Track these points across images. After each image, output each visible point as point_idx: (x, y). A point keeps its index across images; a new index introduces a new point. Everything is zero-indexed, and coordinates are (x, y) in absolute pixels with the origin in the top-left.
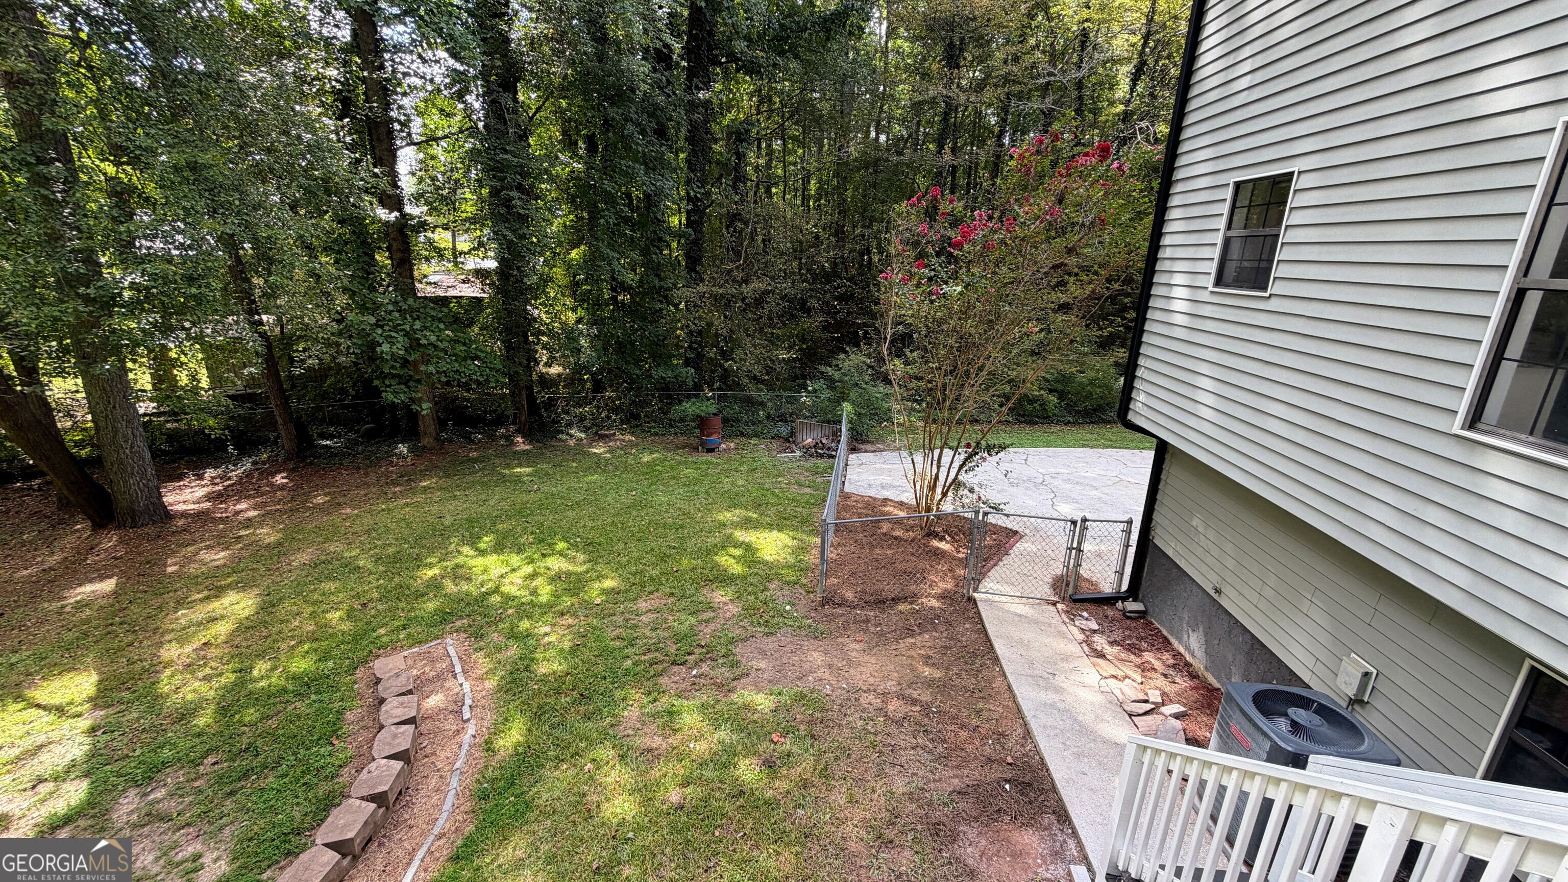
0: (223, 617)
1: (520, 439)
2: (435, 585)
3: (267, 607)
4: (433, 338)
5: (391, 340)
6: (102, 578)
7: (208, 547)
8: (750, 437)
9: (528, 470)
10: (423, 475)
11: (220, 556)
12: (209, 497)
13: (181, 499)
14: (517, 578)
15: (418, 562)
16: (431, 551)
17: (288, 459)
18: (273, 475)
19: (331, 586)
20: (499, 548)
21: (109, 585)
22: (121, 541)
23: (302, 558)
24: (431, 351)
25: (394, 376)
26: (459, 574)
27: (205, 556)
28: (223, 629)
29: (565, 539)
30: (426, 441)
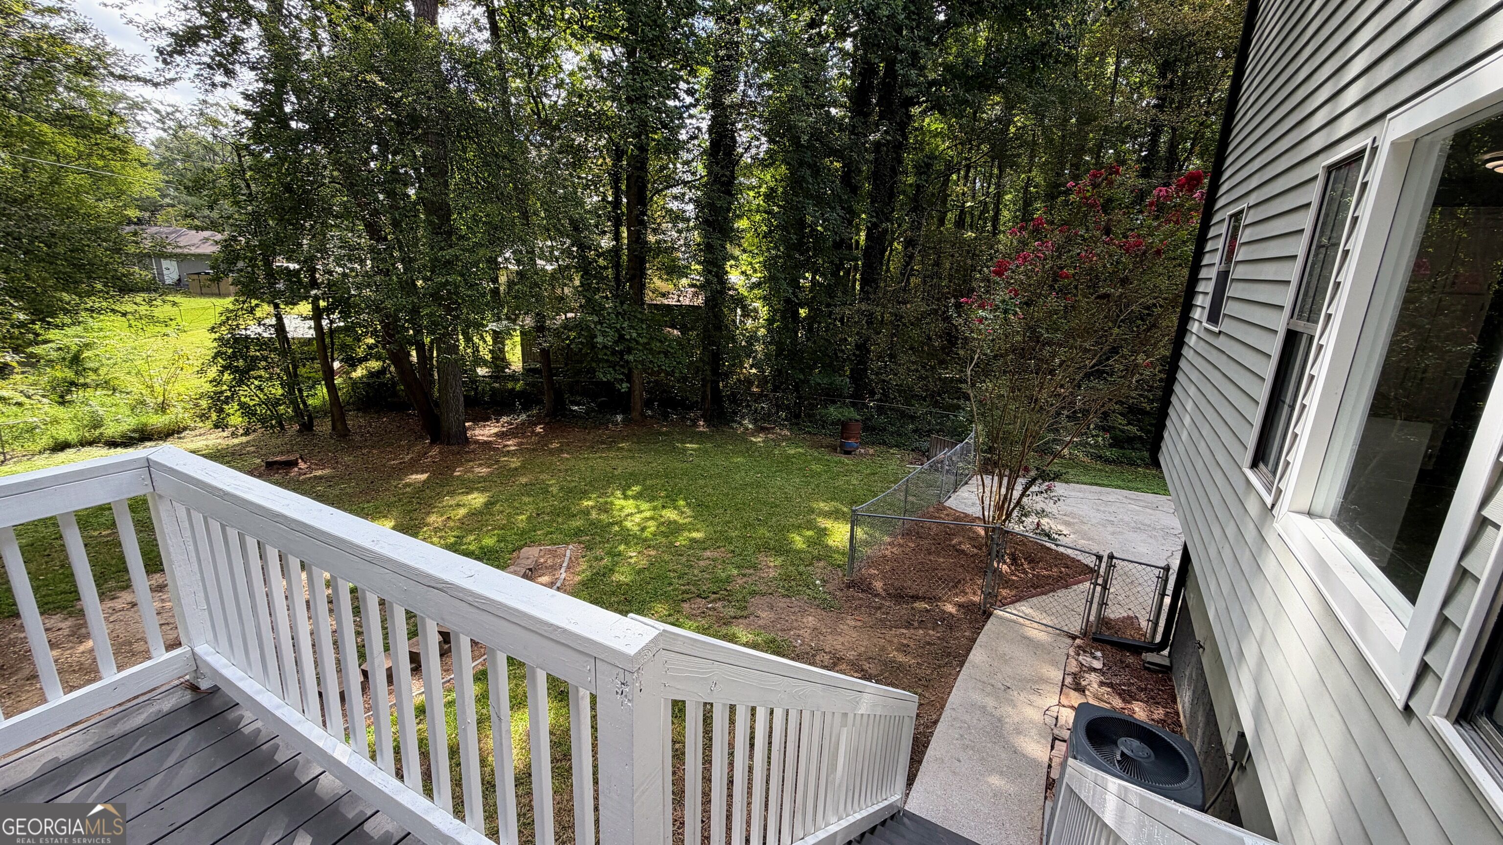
0: (464, 505)
1: (701, 423)
2: (586, 512)
3: (489, 505)
4: (634, 335)
5: (604, 334)
6: (423, 472)
7: (480, 465)
8: (891, 447)
9: (695, 446)
10: (623, 440)
11: (484, 471)
12: (496, 435)
13: (482, 432)
14: (637, 518)
15: (585, 494)
16: (596, 489)
17: (547, 415)
18: (536, 425)
19: (526, 499)
20: (637, 497)
21: (424, 477)
22: (440, 453)
23: (524, 480)
24: (633, 344)
25: (607, 361)
26: (605, 509)
27: (477, 470)
28: (462, 512)
29: (685, 499)
30: (635, 415)
